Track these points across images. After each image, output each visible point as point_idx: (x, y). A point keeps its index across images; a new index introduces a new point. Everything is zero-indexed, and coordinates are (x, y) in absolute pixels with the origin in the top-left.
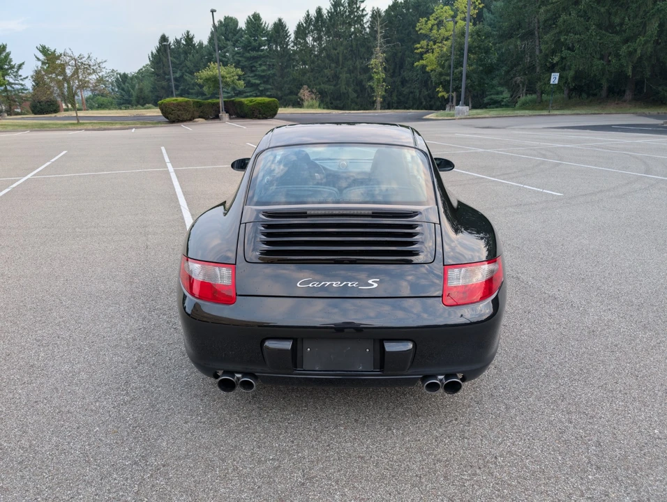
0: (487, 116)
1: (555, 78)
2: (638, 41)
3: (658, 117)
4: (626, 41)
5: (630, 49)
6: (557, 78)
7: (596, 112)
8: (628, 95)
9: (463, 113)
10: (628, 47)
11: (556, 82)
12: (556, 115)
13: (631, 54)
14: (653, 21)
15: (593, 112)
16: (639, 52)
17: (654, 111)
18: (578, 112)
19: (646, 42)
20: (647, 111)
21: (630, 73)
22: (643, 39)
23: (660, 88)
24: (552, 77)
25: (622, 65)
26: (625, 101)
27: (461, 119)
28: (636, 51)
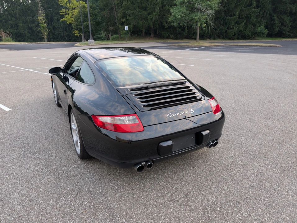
0: (103, 44)
1: (126, 28)
2: (153, 14)
3: (163, 43)
4: (149, 14)
5: (151, 17)
6: (127, 28)
7: (143, 42)
8: (152, 35)
9: (92, 43)
10: (150, 16)
11: (127, 29)
12: (129, 43)
13: (151, 19)
15: (142, 42)
16: (154, 18)
17: (162, 41)
18: (137, 42)
19: (156, 15)
20: (159, 41)
21: (152, 27)
22: (155, 14)
23: (162, 32)
24: (125, 28)
25: (149, 24)
26: (151, 37)
27: (92, 45)
28: (153, 18)
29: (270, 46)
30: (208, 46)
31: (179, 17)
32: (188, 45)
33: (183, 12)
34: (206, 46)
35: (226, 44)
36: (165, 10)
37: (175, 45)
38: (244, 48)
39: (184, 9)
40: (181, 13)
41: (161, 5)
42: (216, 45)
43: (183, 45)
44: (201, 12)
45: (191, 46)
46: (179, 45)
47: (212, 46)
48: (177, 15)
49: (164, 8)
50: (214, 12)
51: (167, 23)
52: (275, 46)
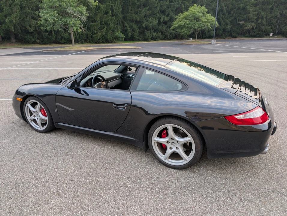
2: (12, 16)
3: (30, 48)
4: (6, 16)
7: (4, 48)
8: (13, 40)
10: (9, 19)
13: (11, 22)
14: (15, 8)
17: (29, 46)
19: (16, 17)
20: (25, 46)
21: (13, 30)
23: (26, 37)
25: (8, 27)
26: (13, 42)
28: (13, 21)
29: (135, 48)
30: (87, 50)
31: (52, 21)
32: (65, 49)
33: (55, 16)
34: (85, 50)
35: (99, 47)
36: (26, 12)
37: (51, 50)
38: (119, 51)
39: (55, 13)
40: (53, 17)
41: (20, 7)
42: (92, 49)
43: (61, 50)
44: (74, 17)
45: (70, 51)
46: (56, 50)
47: (89, 50)
48: (49, 20)
49: (25, 11)
50: (86, 18)
51: (30, 26)
52: (138, 48)
